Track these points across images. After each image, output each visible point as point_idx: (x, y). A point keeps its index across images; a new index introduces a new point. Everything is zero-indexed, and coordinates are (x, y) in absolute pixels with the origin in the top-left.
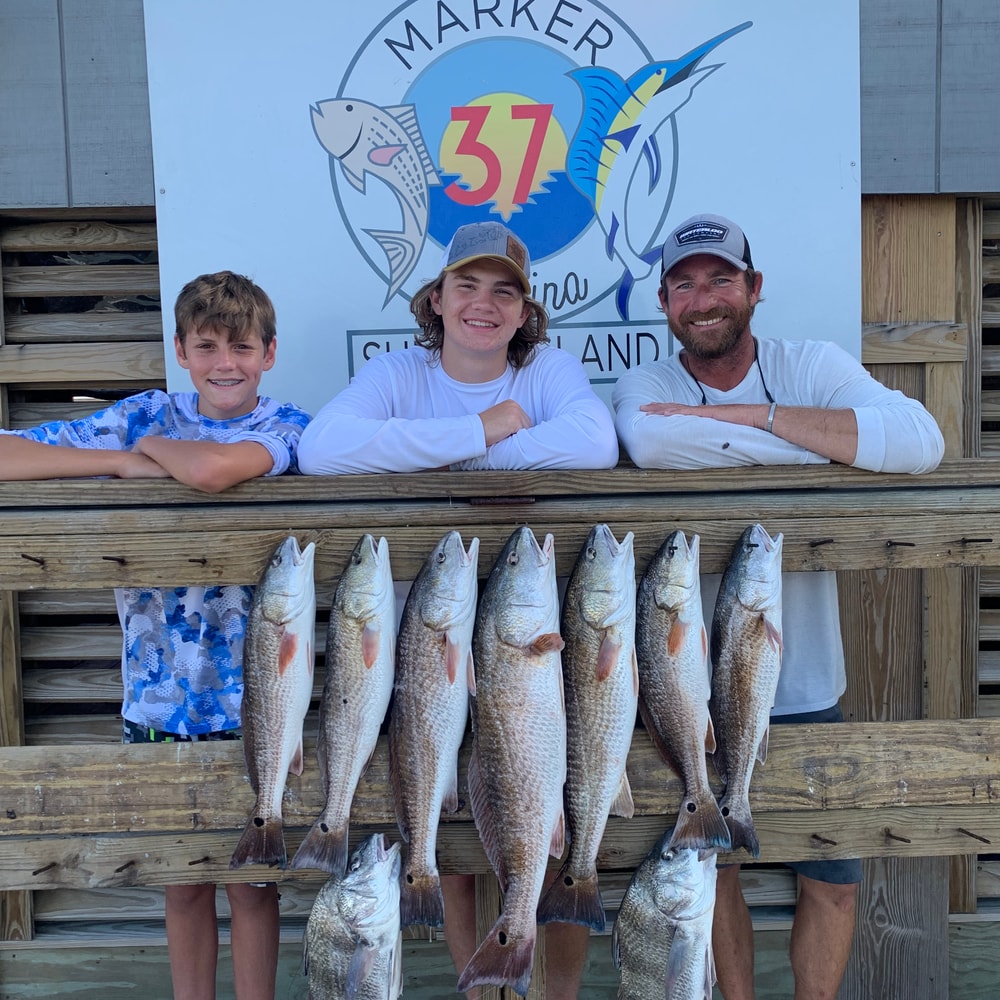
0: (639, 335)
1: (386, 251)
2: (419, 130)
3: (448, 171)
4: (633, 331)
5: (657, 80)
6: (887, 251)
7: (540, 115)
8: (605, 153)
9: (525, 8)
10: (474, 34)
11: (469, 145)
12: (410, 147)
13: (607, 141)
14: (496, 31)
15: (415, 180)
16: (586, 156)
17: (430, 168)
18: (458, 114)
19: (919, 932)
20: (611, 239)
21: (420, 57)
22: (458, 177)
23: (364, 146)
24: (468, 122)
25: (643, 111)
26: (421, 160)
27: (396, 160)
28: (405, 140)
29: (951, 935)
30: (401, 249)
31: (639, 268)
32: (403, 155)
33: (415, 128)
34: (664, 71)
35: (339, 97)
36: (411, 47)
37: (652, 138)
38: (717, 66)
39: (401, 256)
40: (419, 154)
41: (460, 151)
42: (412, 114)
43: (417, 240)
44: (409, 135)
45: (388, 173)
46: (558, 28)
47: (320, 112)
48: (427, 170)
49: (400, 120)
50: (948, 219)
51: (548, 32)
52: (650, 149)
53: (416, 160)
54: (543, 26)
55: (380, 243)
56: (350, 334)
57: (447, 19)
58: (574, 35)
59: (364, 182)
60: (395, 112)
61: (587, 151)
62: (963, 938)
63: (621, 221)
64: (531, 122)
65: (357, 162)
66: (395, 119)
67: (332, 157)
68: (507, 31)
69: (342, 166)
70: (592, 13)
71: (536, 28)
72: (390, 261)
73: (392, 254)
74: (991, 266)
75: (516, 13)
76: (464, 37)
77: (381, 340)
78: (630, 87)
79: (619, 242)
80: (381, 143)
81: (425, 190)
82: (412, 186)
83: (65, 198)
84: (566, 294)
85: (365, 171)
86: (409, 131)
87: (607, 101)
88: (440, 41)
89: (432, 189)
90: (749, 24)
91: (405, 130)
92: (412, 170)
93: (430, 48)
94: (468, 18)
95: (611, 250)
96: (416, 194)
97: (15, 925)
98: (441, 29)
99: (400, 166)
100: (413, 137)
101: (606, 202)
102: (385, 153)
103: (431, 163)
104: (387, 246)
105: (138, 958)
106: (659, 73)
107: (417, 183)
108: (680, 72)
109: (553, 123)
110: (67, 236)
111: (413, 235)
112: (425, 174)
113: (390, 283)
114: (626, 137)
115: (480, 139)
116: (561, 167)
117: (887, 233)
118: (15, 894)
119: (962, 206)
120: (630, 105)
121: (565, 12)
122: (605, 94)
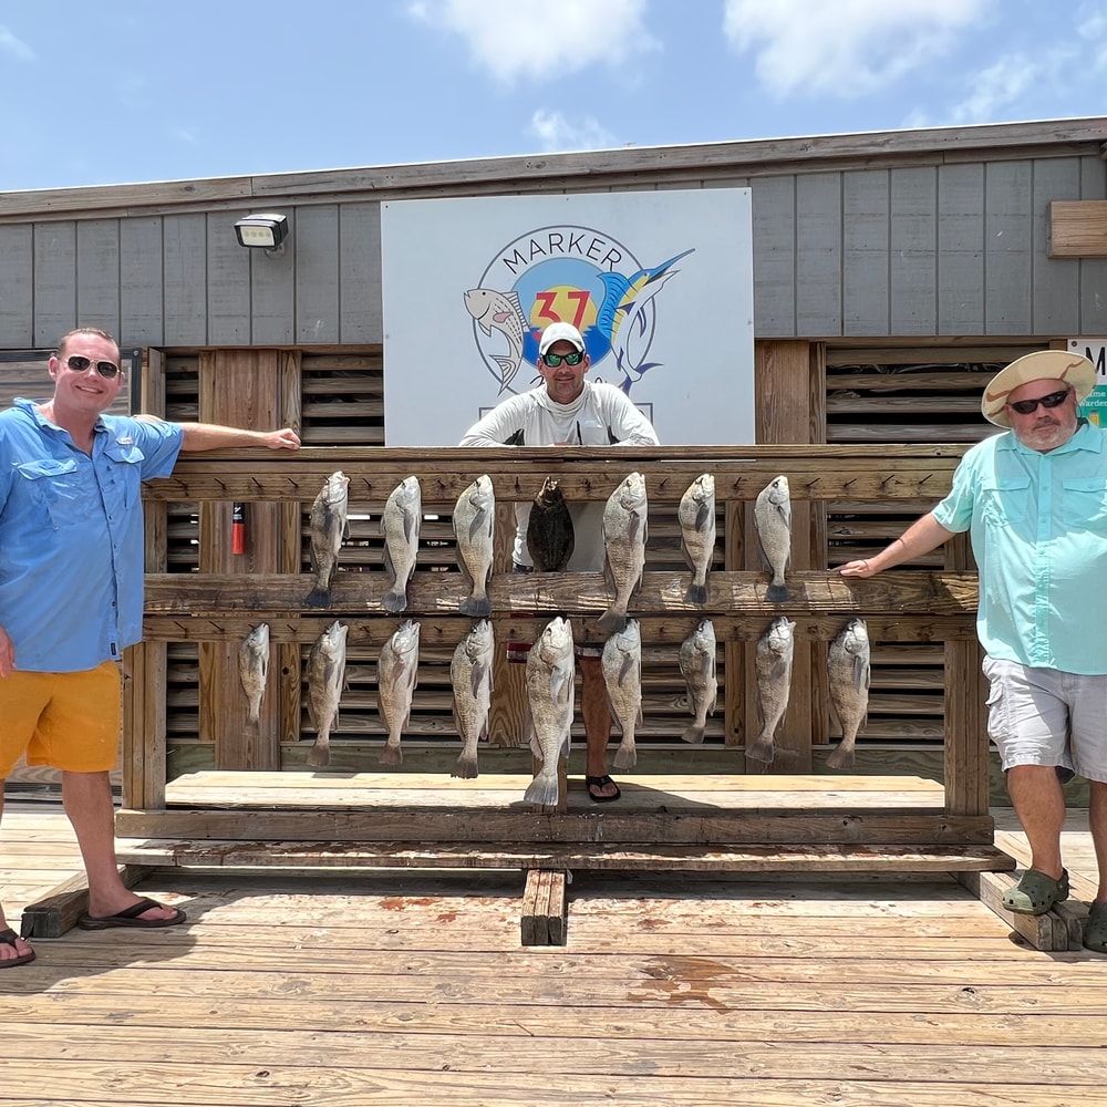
1: (501, 366)
2: (519, 305)
3: (534, 326)
5: (644, 279)
6: (771, 371)
7: (583, 296)
8: (616, 316)
9: (576, 243)
10: (549, 256)
11: (545, 312)
12: (515, 313)
13: (617, 310)
14: (561, 254)
15: (515, 328)
16: (607, 317)
17: (525, 324)
18: (540, 296)
19: (795, 753)
20: (619, 361)
21: (521, 268)
22: (539, 329)
23: (491, 313)
24: (545, 300)
26: (520, 320)
27: (507, 320)
28: (512, 310)
29: (813, 757)
30: (508, 365)
31: (634, 375)
32: (511, 317)
33: (517, 304)
34: (648, 274)
36: (516, 263)
37: (642, 308)
38: (677, 272)
39: (508, 369)
40: (519, 317)
41: (541, 315)
42: (516, 296)
43: (517, 361)
44: (514, 307)
45: (503, 326)
46: (593, 252)
47: (469, 296)
48: (523, 325)
49: (510, 300)
50: (805, 355)
51: (588, 255)
52: (641, 314)
53: (518, 320)
55: (498, 363)
56: (481, 410)
57: (535, 249)
58: (601, 256)
59: (490, 331)
60: (508, 296)
62: (822, 759)
63: (624, 350)
64: (578, 300)
65: (488, 320)
66: (507, 299)
67: (474, 318)
68: (566, 254)
69: (479, 323)
70: (610, 245)
71: (581, 253)
72: (503, 371)
73: (503, 368)
74: (830, 380)
75: (571, 245)
76: (544, 258)
78: (630, 282)
79: (624, 362)
80: (499, 311)
81: (522, 335)
82: (515, 333)
83: (337, 339)
85: (491, 325)
86: (514, 305)
87: (618, 289)
88: (531, 260)
89: (525, 335)
90: (693, 250)
91: (512, 304)
92: (515, 325)
93: (526, 263)
95: (619, 366)
96: (517, 337)
97: (291, 733)
98: (532, 253)
99: (509, 323)
100: (516, 308)
101: (617, 342)
102: (501, 317)
103: (526, 321)
104: (501, 364)
105: (357, 754)
106: (646, 275)
107: (518, 332)
108: (657, 275)
109: (589, 301)
111: (515, 358)
112: (522, 327)
113: (502, 382)
114: (628, 308)
115: (552, 309)
116: (594, 323)
117: (771, 359)
118: (291, 715)
119: (813, 346)
120: (630, 291)
121: (596, 244)
122: (617, 286)
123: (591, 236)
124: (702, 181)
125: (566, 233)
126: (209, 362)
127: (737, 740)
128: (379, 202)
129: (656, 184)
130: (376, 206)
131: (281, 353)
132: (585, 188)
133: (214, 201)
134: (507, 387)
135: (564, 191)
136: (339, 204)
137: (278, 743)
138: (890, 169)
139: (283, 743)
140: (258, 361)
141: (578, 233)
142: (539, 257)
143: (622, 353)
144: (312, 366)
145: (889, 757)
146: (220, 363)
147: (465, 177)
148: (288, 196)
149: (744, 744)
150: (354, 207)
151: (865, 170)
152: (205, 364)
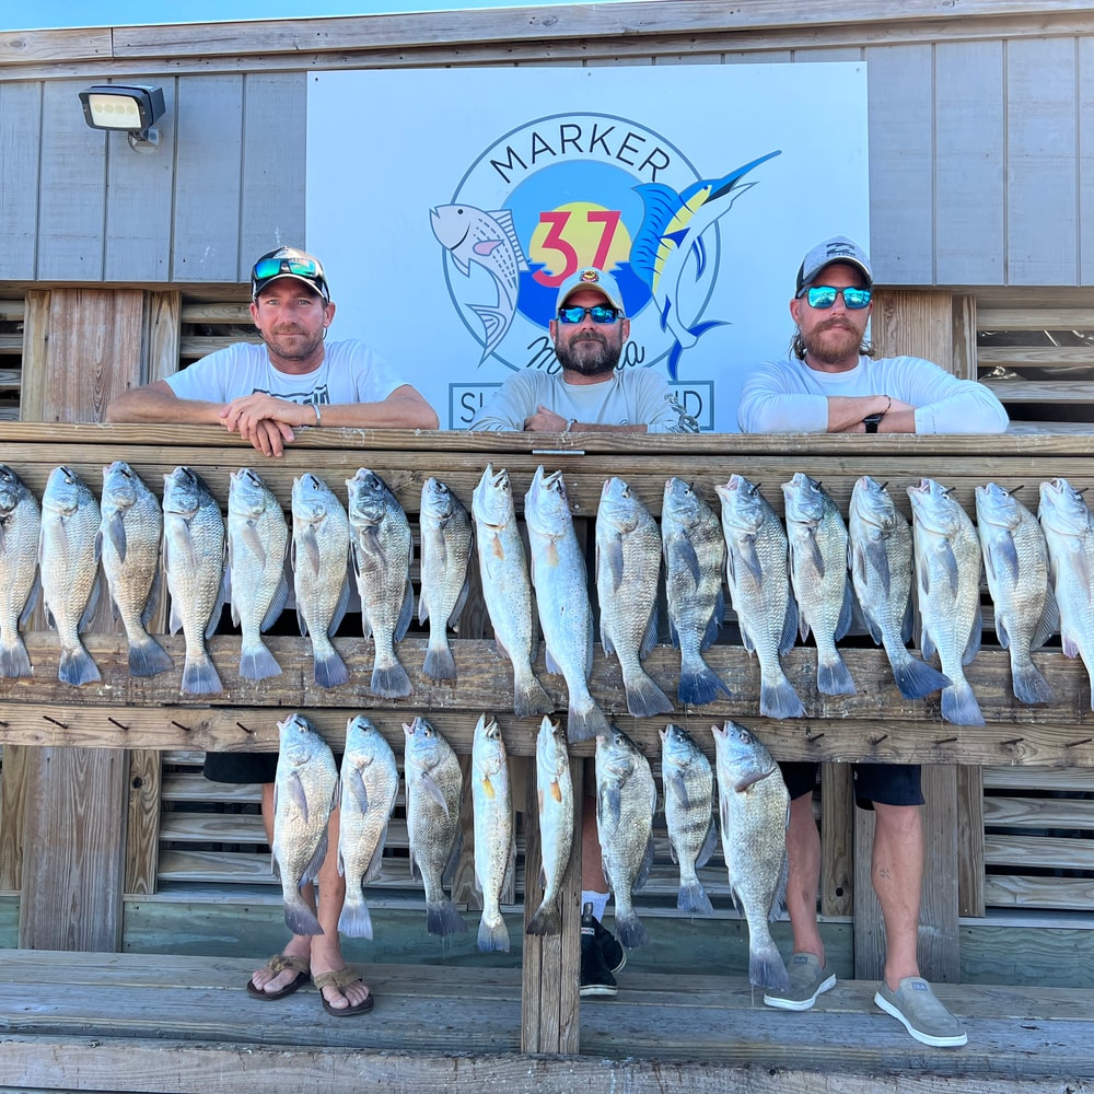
0: (685, 393)
1: (483, 322)
2: (514, 229)
3: (535, 261)
4: (681, 389)
5: (704, 194)
6: (895, 334)
7: (611, 219)
8: (661, 250)
9: (601, 138)
10: (560, 158)
11: (553, 241)
12: (506, 242)
13: (662, 240)
14: (578, 155)
15: (507, 266)
16: (646, 251)
17: (522, 258)
18: (545, 218)
19: (931, 929)
20: (664, 316)
21: (517, 175)
22: (543, 265)
23: (471, 241)
24: (552, 224)
25: (692, 217)
26: (515, 252)
27: (494, 252)
28: (503, 237)
29: (960, 938)
30: (495, 320)
31: (687, 339)
32: (501, 248)
33: (511, 227)
34: (710, 187)
35: (453, 203)
36: (511, 167)
37: (699, 239)
38: (753, 184)
39: (495, 326)
40: (513, 247)
41: (546, 245)
42: (509, 217)
43: (509, 314)
44: (506, 233)
45: (489, 262)
46: (626, 154)
47: (437, 215)
48: (519, 259)
49: (499, 221)
50: (945, 314)
51: (618, 157)
52: (698, 247)
53: (511, 252)
54: (614, 152)
55: (479, 315)
56: (452, 386)
57: (540, 146)
58: (638, 159)
59: (469, 268)
60: (496, 215)
61: (646, 248)
62: (973, 941)
63: (673, 301)
64: (602, 225)
65: (464, 253)
66: (496, 220)
67: (444, 248)
68: (586, 155)
69: (453, 255)
70: (653, 143)
71: (609, 153)
72: (486, 329)
73: (488, 324)
74: (983, 353)
75: (593, 142)
76: (552, 159)
77: (476, 391)
78: (682, 199)
79: (671, 318)
80: (484, 238)
81: (516, 275)
82: (507, 272)
83: (236, 276)
84: (627, 359)
85: (470, 259)
86: (506, 230)
87: (664, 209)
88: (534, 162)
89: (522, 274)
90: (779, 153)
91: (503, 229)
92: (507, 260)
93: (526, 167)
94: (556, 145)
95: (664, 324)
96: (510, 277)
97: (141, 880)
98: (534, 153)
99: (498, 258)
100: (509, 234)
101: (660, 287)
102: (486, 247)
103: (523, 254)
104: (484, 318)
105: (242, 915)
106: (706, 188)
107: (511, 270)
108: (722, 188)
109: (620, 227)
110: (233, 312)
111: (506, 309)
112: (517, 263)
113: (485, 346)
114: (678, 237)
115: (562, 237)
116: (625, 259)
117: (894, 320)
118: (143, 853)
119: (959, 298)
120: (682, 212)
121: (632, 142)
122: (663, 203)
123: (622, 130)
124: (793, 51)
125: (586, 124)
126: (40, 307)
127: (841, 908)
128: (305, 71)
129: (723, 53)
130: (298, 77)
131: (151, 294)
132: (616, 58)
133: (55, 64)
134: (492, 353)
135: (585, 61)
136: (244, 74)
137: (120, 897)
138: (1077, 37)
139: (127, 897)
140: (114, 307)
141: (604, 124)
142: (544, 160)
143: (668, 305)
144: (198, 315)
145: (1080, 941)
146: (57, 309)
147: (435, 37)
148: (168, 59)
149: (852, 914)
150: (268, 78)
151: (1040, 37)
152: (34, 310)
